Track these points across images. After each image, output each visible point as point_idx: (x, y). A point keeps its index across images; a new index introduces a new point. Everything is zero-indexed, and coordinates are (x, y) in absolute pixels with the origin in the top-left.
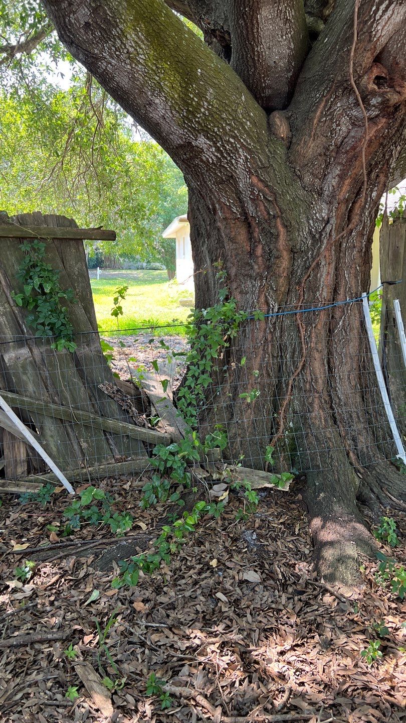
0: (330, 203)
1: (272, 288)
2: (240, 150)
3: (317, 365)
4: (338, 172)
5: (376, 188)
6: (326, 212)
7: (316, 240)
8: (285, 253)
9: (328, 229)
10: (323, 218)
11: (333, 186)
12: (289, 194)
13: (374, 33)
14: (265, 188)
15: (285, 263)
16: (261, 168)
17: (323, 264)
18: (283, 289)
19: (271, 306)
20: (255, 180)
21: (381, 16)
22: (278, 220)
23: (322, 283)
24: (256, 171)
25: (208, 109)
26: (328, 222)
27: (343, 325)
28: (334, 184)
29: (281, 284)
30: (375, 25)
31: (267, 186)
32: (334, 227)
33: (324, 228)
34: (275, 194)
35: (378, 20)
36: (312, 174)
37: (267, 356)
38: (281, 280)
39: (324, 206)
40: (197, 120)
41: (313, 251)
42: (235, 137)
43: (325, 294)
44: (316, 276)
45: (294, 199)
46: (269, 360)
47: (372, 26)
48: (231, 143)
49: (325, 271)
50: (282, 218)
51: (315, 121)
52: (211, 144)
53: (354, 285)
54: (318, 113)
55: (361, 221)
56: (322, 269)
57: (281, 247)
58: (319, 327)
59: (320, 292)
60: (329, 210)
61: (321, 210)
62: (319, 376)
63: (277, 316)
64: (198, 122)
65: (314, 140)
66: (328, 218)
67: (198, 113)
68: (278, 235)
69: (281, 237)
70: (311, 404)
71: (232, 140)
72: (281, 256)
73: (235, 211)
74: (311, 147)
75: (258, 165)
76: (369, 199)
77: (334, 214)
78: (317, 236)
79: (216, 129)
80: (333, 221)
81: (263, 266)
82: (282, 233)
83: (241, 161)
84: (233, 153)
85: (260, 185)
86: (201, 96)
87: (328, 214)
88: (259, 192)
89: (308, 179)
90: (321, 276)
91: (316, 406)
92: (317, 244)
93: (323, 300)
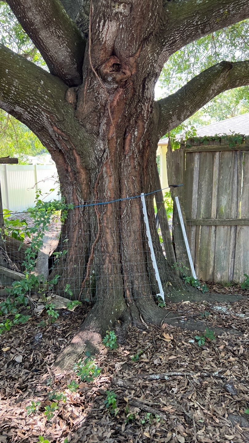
0: (103, 140)
1: (79, 191)
2: (43, 112)
3: (108, 236)
4: (105, 122)
5: (136, 130)
6: (103, 145)
7: (100, 162)
8: (82, 170)
9: (105, 155)
10: (101, 149)
11: (103, 130)
12: (79, 136)
13: (101, 39)
14: (62, 133)
15: (83, 176)
16: (58, 122)
17: (105, 176)
18: (85, 191)
19: (80, 201)
20: (56, 129)
21: (103, 29)
22: (74, 151)
23: (106, 188)
24: (55, 124)
25: (16, 91)
26: (104, 151)
27: (127, 213)
28: (104, 128)
29: (83, 188)
30: (100, 35)
31: (63, 132)
32: (109, 154)
33: (103, 155)
34: (69, 136)
35: (101, 32)
36: (90, 123)
37: (80, 230)
38: (83, 186)
39: (101, 142)
40: (11, 97)
41: (99, 169)
42: (37, 105)
43: (109, 194)
44: (102, 183)
45: (83, 138)
46: (82, 233)
47: (98, 35)
48: (36, 109)
49: (107, 180)
50: (76, 150)
51: (85, 92)
52: (24, 110)
53: (132, 189)
54: (86, 88)
55: (131, 150)
56: (105, 179)
57: (78, 166)
58: (109, 214)
59: (106, 193)
60: (104, 144)
61: (100, 144)
62: (109, 243)
63: (84, 207)
64: (12, 99)
65: (86, 103)
66: (105, 149)
67: (10, 94)
68: (75, 160)
69: (78, 161)
70: (104, 260)
71: (36, 107)
72: (80, 172)
73: (52, 146)
74: (85, 108)
75: (56, 120)
76: (133, 136)
77: (107, 146)
78: (100, 160)
79: (24, 102)
80: (107, 150)
81: (74, 178)
82: (78, 159)
83: (45, 118)
84: (39, 114)
85: (59, 131)
86: (10, 84)
87: (104, 147)
88: (59, 135)
89: (88, 126)
90: (105, 183)
91: (107, 261)
92: (101, 165)
93: (108, 197)
